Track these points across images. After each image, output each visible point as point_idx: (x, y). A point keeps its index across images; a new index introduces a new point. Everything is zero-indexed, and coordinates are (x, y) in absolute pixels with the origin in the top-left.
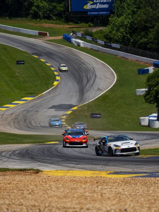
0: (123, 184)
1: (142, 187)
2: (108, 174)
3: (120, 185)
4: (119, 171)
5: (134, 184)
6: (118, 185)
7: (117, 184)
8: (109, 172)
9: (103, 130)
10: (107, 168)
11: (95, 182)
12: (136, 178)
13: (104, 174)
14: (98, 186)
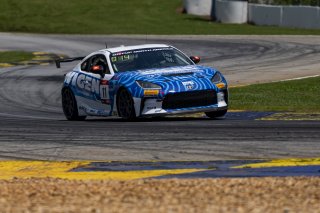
0: (118, 199)
1: (180, 207)
2: (74, 170)
3: (106, 200)
4: (109, 159)
5: (153, 198)
6: (101, 201)
7: (98, 198)
8: (75, 164)
9: (64, 33)
10: (70, 150)
11: (27, 193)
12: (163, 181)
13: (59, 172)
14: (33, 205)
